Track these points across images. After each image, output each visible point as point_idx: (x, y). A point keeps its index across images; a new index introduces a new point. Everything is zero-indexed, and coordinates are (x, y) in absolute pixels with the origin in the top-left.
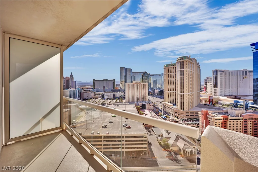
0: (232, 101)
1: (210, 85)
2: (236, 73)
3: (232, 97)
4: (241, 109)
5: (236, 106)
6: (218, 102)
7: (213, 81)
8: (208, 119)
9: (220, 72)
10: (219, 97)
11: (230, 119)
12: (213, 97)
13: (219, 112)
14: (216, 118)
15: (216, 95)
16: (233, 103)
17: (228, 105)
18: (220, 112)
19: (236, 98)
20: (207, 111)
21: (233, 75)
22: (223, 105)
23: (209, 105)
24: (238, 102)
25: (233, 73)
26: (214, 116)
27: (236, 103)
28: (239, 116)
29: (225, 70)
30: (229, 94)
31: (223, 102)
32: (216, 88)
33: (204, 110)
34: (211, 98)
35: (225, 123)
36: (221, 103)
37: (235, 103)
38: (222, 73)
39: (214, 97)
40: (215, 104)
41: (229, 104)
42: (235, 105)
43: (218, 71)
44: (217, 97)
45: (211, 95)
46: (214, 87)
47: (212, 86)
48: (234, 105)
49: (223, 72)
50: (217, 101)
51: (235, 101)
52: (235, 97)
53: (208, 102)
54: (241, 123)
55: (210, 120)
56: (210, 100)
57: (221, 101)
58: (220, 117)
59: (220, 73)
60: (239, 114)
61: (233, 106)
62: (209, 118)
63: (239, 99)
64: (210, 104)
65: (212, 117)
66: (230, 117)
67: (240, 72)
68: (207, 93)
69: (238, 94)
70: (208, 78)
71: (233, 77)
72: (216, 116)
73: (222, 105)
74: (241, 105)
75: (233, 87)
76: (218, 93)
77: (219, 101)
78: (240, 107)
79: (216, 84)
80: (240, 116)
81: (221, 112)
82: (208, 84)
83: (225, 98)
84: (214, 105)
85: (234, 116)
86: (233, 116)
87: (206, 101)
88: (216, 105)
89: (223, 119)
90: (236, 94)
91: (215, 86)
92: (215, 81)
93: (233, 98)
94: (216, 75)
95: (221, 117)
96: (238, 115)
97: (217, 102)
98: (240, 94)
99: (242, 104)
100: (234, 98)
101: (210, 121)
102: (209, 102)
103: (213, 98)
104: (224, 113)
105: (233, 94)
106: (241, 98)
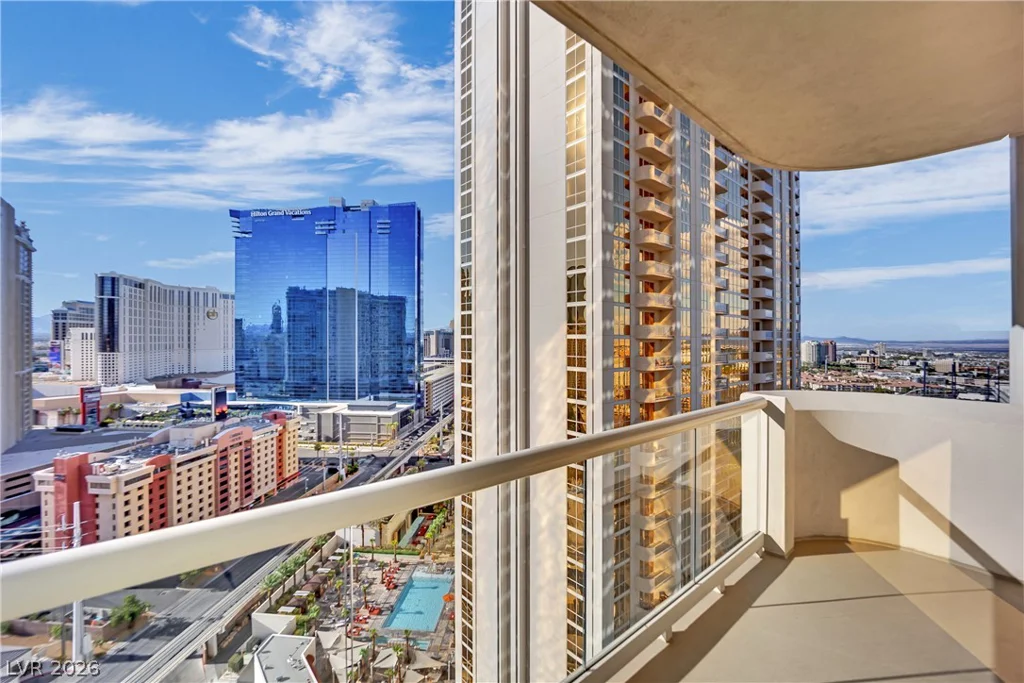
0: (173, 397)
1: (84, 337)
2: (186, 295)
3: (173, 382)
4: (203, 419)
5: (186, 413)
6: (121, 408)
7: (96, 322)
8: (92, 491)
9: (127, 287)
10: (126, 386)
11: (179, 465)
12: (99, 391)
13: (134, 447)
14: (126, 476)
15: (110, 380)
16: (179, 402)
17: (163, 416)
18: (138, 446)
19: (185, 384)
20: (85, 457)
21: (176, 302)
22: (142, 418)
23: (81, 430)
24: (193, 397)
25: (176, 294)
26: (115, 472)
27: (188, 404)
28: (207, 444)
29: (147, 280)
30: (162, 373)
31: (140, 408)
32: (112, 350)
33: (68, 455)
34: (90, 396)
35: (162, 482)
36: (135, 412)
37: (185, 404)
38: (138, 289)
39: (103, 389)
40: (108, 420)
41: (165, 410)
42: (185, 409)
43: (121, 282)
44: (117, 387)
45: (89, 384)
46: (103, 349)
47: (94, 344)
48: (182, 411)
49: (141, 286)
50: (117, 406)
51: (183, 397)
52: (184, 381)
53: (77, 414)
54: (212, 466)
55: (97, 496)
56: (84, 404)
57: (135, 402)
58: (143, 466)
59: (131, 291)
60: (203, 438)
61: (180, 414)
62: (94, 485)
63: (197, 386)
64: (84, 422)
65: (110, 477)
66: (178, 458)
67: (197, 294)
68: (70, 378)
69: (193, 371)
70: (70, 305)
71: (176, 309)
72: (123, 467)
73: (138, 418)
74: (203, 407)
75: (176, 346)
76: (121, 372)
77: (127, 406)
78: (201, 415)
79: (113, 334)
80: (210, 444)
81: (144, 445)
82: (75, 333)
83: (151, 388)
84: (104, 425)
85: (191, 449)
86: (187, 449)
87: (63, 415)
88: (116, 424)
89: (156, 472)
90: (186, 371)
91: (109, 342)
92: (106, 321)
93: (176, 387)
94: (113, 295)
95: (147, 465)
96: (203, 442)
97: (117, 412)
98: (198, 371)
99: (207, 402)
100: (180, 384)
101: (98, 500)
102: (80, 417)
103: (98, 395)
104: (157, 446)
105: (176, 372)
106: (200, 383)
